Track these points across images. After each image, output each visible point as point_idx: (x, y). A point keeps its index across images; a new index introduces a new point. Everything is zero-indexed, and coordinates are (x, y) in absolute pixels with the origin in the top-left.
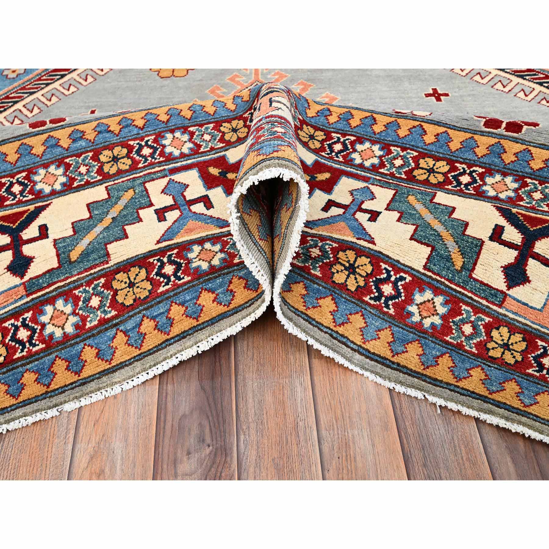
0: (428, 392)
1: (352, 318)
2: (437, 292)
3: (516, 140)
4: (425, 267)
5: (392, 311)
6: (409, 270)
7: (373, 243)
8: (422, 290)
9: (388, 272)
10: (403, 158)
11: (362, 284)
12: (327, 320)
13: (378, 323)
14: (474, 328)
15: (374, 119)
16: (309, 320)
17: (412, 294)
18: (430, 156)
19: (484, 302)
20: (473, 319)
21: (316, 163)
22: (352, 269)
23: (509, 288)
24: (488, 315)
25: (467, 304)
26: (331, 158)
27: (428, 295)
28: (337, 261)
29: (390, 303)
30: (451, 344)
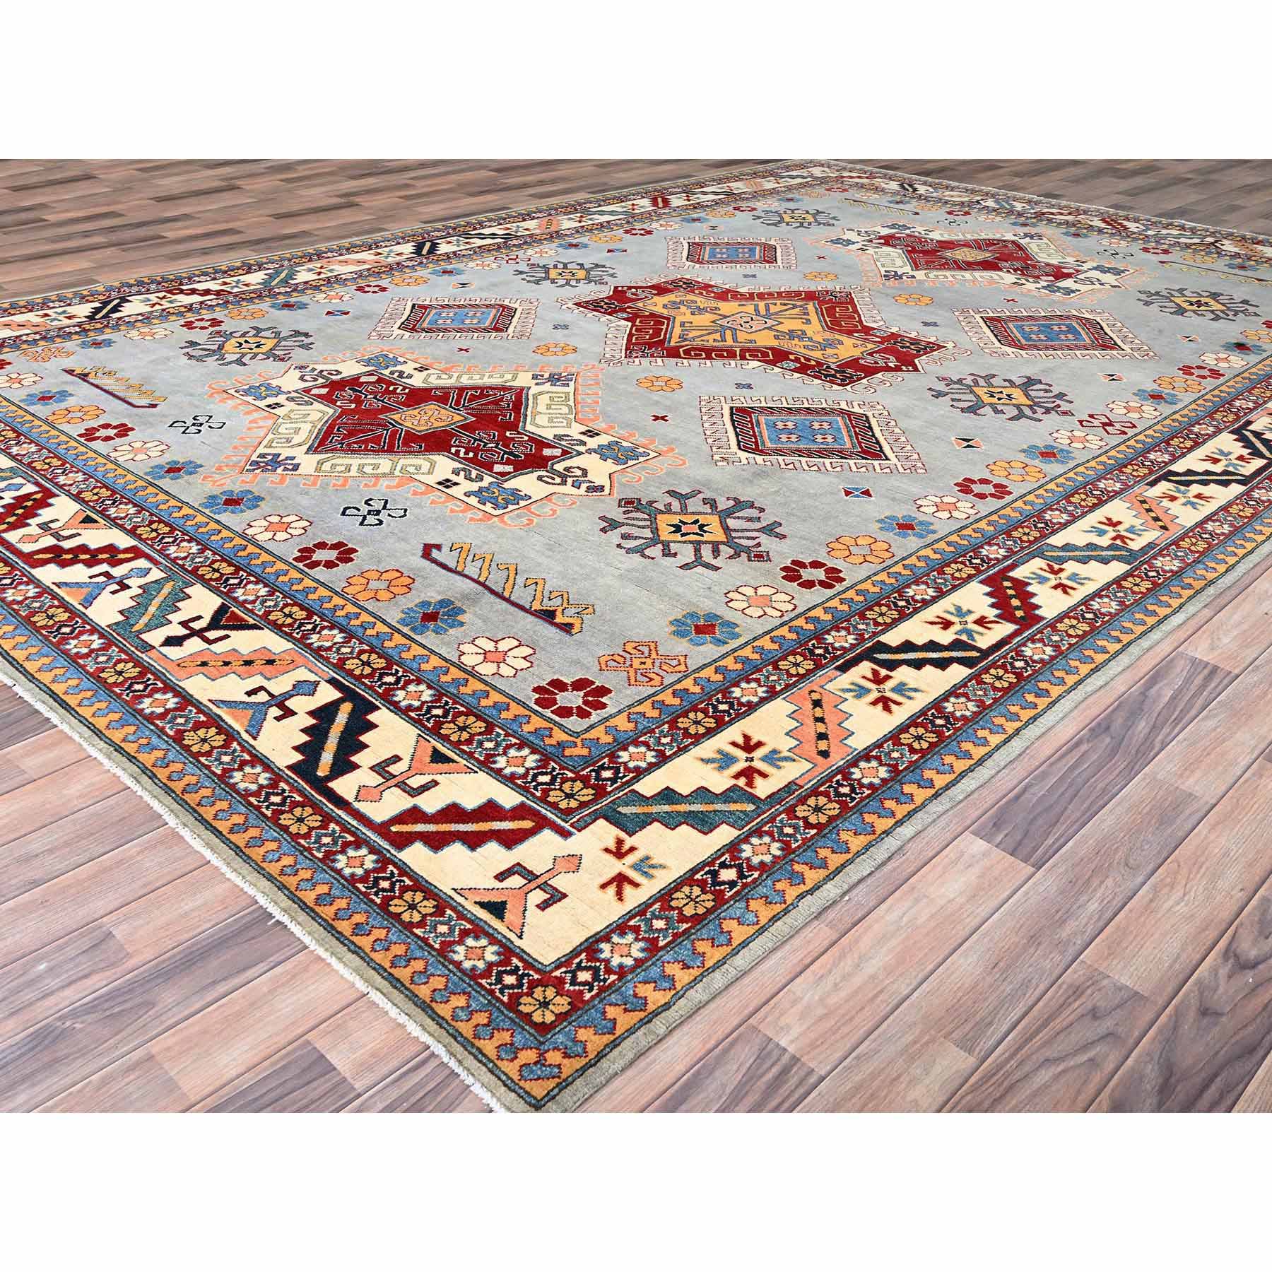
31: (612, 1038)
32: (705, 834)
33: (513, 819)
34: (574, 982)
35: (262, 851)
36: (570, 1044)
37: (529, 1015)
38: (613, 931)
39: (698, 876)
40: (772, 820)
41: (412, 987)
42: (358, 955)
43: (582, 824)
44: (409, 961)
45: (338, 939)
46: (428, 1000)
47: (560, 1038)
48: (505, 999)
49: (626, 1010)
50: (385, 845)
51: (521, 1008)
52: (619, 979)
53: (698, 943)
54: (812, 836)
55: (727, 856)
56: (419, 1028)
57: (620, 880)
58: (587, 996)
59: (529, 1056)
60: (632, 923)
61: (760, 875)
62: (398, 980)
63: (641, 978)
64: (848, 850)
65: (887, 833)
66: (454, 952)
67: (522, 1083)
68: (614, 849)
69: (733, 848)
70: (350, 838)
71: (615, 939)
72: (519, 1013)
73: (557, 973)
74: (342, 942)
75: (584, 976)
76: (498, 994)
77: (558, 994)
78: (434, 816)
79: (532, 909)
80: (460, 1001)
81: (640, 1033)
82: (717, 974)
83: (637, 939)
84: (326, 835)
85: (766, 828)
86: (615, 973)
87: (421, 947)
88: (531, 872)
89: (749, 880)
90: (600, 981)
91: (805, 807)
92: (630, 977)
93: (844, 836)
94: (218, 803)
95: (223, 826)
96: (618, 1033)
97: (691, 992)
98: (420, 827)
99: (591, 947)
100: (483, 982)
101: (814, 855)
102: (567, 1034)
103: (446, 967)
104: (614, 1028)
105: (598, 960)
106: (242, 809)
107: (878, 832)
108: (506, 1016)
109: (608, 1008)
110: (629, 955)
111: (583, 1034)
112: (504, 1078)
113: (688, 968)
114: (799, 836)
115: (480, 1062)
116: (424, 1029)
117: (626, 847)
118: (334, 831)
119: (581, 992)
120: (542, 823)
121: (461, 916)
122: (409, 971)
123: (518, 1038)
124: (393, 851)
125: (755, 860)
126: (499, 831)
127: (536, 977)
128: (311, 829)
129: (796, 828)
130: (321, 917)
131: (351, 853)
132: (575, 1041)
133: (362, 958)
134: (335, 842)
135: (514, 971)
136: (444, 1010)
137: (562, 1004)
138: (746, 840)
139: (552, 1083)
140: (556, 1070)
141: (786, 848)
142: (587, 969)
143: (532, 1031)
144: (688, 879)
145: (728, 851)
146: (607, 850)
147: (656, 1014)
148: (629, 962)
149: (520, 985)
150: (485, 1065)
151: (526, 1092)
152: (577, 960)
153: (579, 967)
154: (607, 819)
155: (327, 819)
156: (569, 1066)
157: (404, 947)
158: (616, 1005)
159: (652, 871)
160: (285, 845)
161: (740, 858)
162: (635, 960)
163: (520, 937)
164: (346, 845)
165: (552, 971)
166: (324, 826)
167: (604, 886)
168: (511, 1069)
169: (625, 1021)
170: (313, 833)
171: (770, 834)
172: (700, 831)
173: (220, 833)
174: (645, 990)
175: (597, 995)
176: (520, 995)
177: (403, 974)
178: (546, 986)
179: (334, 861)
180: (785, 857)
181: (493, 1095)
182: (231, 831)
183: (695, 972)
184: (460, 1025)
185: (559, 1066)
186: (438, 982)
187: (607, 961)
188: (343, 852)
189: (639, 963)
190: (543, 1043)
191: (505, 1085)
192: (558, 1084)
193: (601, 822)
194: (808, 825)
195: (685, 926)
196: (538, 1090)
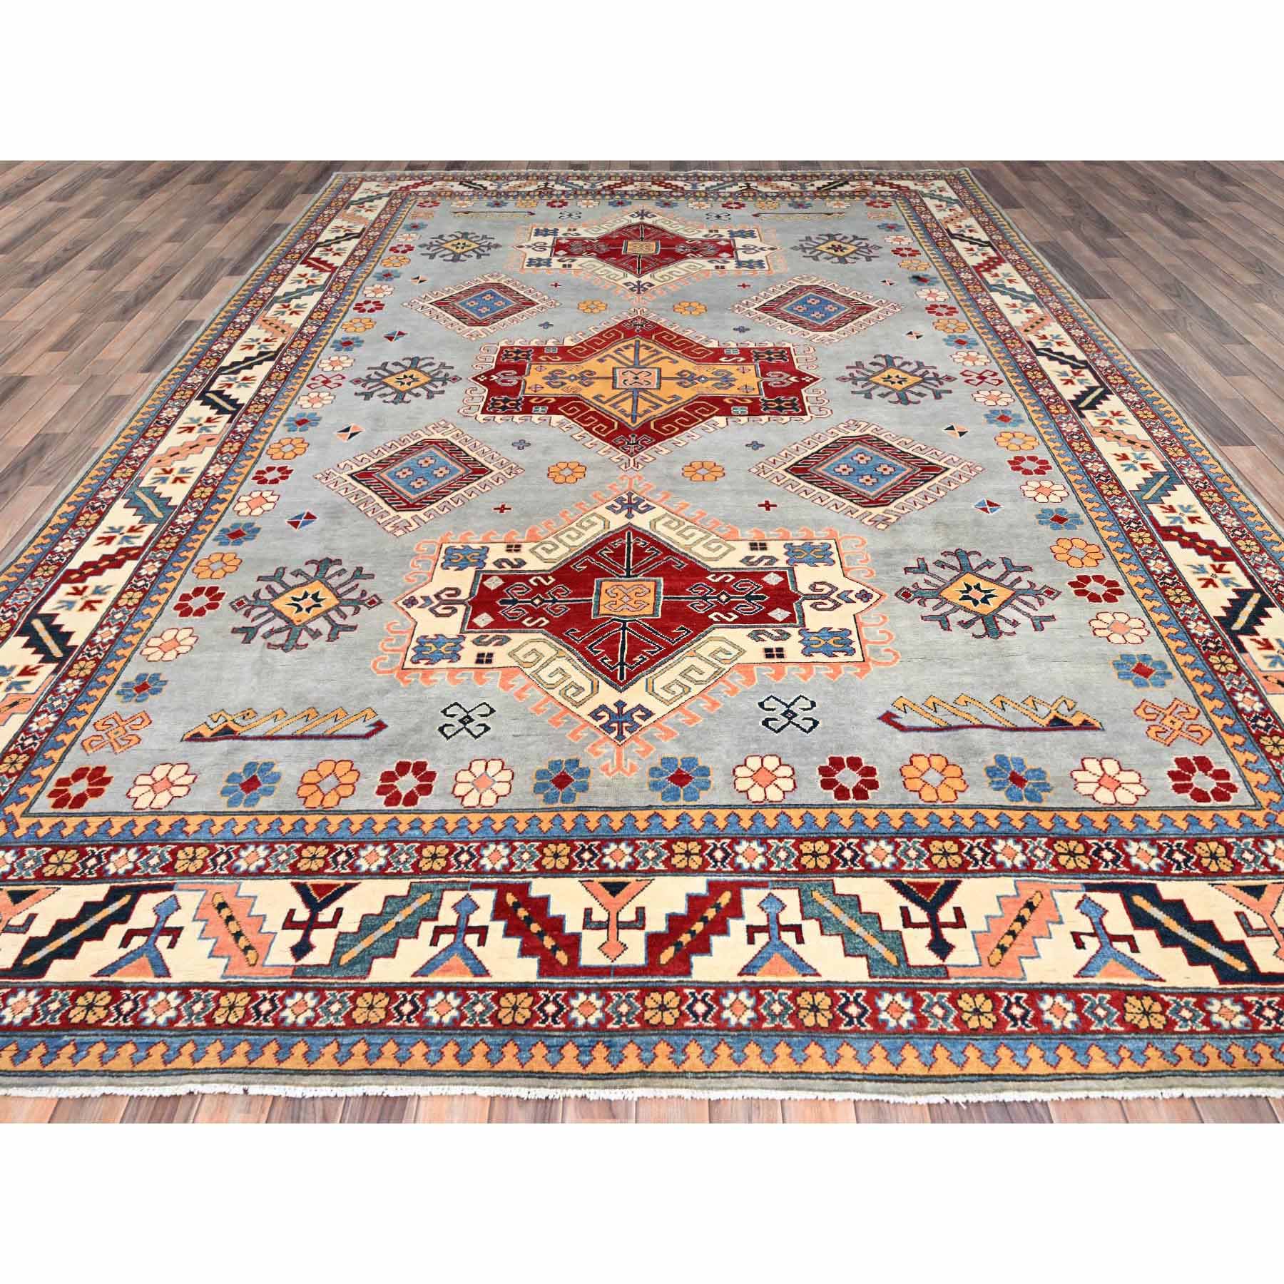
0: (945, 1092)
1: (841, 1051)
2: (893, 991)
3: (869, 806)
4: (870, 976)
5: (869, 1027)
6: (861, 985)
7: (818, 975)
8: (880, 997)
9: (844, 995)
10: (785, 848)
11: (830, 1017)
12: (822, 1067)
13: (864, 1044)
14: (942, 1007)
15: (738, 816)
16: (807, 1075)
17: (875, 1004)
18: (807, 840)
19: (934, 981)
20: (935, 1000)
21: (711, 885)
22: (815, 1009)
23: (943, 959)
24: (945, 990)
25: (923, 989)
26: (719, 871)
27: (887, 998)
28: (799, 1008)
29: (863, 1020)
30: (934, 1033)
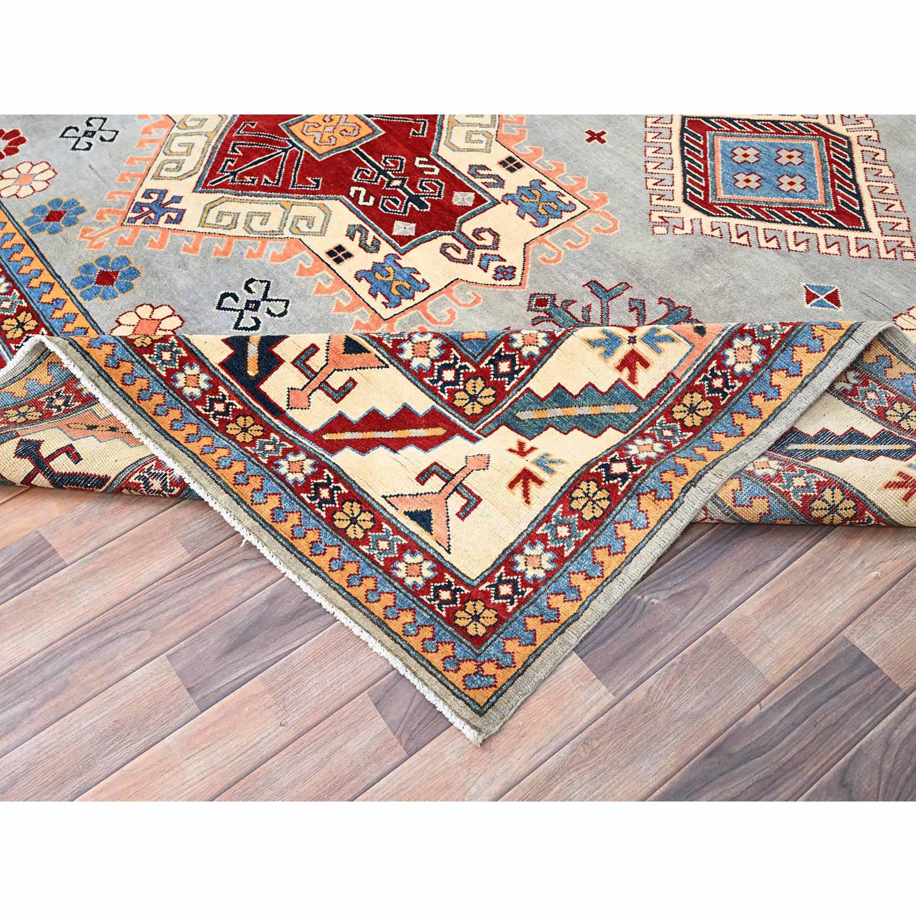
31: (533, 648)
32: (595, 437)
33: (427, 426)
34: (497, 596)
35: (215, 457)
36: (500, 656)
37: (464, 629)
38: (524, 542)
39: (593, 470)
40: (653, 423)
41: (368, 605)
42: (320, 576)
43: (487, 430)
44: (361, 579)
45: (300, 560)
46: (382, 617)
47: (492, 650)
48: (444, 614)
49: (542, 621)
50: (320, 450)
51: (457, 622)
52: (535, 591)
53: (597, 552)
54: (689, 439)
55: (616, 453)
56: (379, 644)
57: (525, 477)
58: (510, 608)
59: (468, 667)
60: (539, 531)
61: (648, 467)
62: (356, 599)
63: (552, 589)
64: (722, 449)
65: (755, 434)
66: (397, 569)
67: (467, 692)
68: (517, 450)
69: (621, 447)
70: (289, 446)
71: (528, 550)
72: (456, 626)
73: (483, 588)
74: (304, 564)
75: (505, 590)
76: (437, 609)
77: (486, 607)
78: (358, 424)
79: (454, 520)
80: (407, 617)
81: (556, 643)
82: (615, 584)
83: (545, 550)
84: (268, 443)
85: (647, 431)
86: (530, 586)
87: (369, 565)
88: (447, 471)
89: (639, 472)
90: (518, 594)
91: (681, 407)
92: (543, 589)
93: (718, 438)
94: (171, 412)
95: (180, 436)
96: (538, 643)
97: (594, 602)
98: (348, 435)
99: (507, 560)
100: (424, 597)
101: (692, 452)
102: (497, 647)
103: (392, 584)
104: (535, 639)
105: (515, 573)
106: (193, 419)
107: (746, 435)
108: (446, 630)
109: (528, 620)
110: (540, 567)
111: (511, 646)
112: (452, 687)
113: (590, 578)
114: (678, 439)
115: (431, 673)
116: (383, 645)
117: (527, 448)
118: (274, 440)
119: (504, 605)
120: (453, 431)
121: (397, 531)
122: (363, 589)
123: (458, 651)
124: (326, 456)
125: (642, 456)
126: (416, 438)
127: (467, 591)
128: (255, 438)
129: (673, 430)
130: (282, 536)
131: (291, 458)
132: (505, 653)
133: (323, 579)
134: (277, 450)
135: (447, 587)
136: (396, 626)
137: (490, 617)
138: (631, 441)
139: (490, 692)
140: (492, 680)
141: (668, 447)
142: (507, 582)
143: (469, 644)
144: (584, 475)
145: (617, 450)
146: (511, 450)
147: (567, 624)
148: (541, 574)
149: (454, 601)
150: (435, 676)
151: (472, 699)
152: (498, 574)
153: (501, 582)
154: (508, 426)
155: (268, 429)
156: (503, 676)
157: (355, 566)
158: (535, 616)
159: (552, 466)
160: (235, 453)
161: (628, 455)
162: (546, 571)
163: (449, 552)
164: (286, 451)
165: (479, 585)
166: (266, 435)
167: (512, 485)
168: (456, 678)
169: (544, 631)
170: (258, 442)
171: (652, 436)
172: (590, 435)
173: (178, 442)
174: (557, 601)
175: (518, 607)
176: (455, 610)
177: (359, 592)
178: (476, 601)
179: (277, 466)
180: (667, 453)
181: (445, 702)
182: (187, 440)
183: (597, 582)
184: (410, 640)
185: (494, 676)
186: (388, 600)
187: (523, 574)
188: (284, 457)
189: (549, 574)
190: (479, 655)
191: (454, 694)
192: (496, 692)
193: (504, 429)
194: (685, 428)
195: (586, 532)
196: (481, 697)
